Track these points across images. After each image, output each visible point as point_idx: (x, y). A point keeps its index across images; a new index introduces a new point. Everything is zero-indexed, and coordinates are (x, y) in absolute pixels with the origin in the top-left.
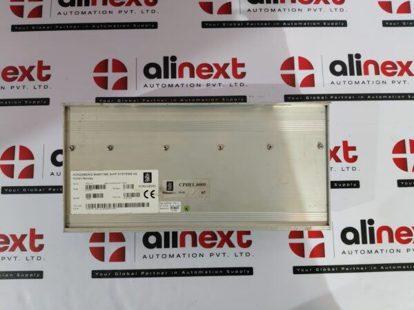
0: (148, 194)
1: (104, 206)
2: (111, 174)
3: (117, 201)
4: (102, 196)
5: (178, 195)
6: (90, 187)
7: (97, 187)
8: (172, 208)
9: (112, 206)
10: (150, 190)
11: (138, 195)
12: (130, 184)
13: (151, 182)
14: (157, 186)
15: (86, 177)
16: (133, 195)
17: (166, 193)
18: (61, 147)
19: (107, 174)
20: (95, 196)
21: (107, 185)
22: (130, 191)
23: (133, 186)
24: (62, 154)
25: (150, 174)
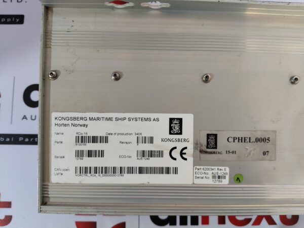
0: (176, 154)
1: (105, 171)
2: (117, 119)
3: (126, 164)
4: (101, 154)
5: (225, 156)
6: (82, 140)
7: (94, 140)
8: (214, 177)
9: (118, 171)
10: (180, 146)
11: (160, 154)
12: (148, 135)
13: (181, 133)
14: (191, 140)
15: (76, 122)
16: (151, 154)
17: (206, 152)
18: (37, 80)
19: (110, 119)
20: (90, 154)
21: (110, 137)
22: (147, 147)
23: (151, 140)
24: (37, 89)
25: (180, 120)
